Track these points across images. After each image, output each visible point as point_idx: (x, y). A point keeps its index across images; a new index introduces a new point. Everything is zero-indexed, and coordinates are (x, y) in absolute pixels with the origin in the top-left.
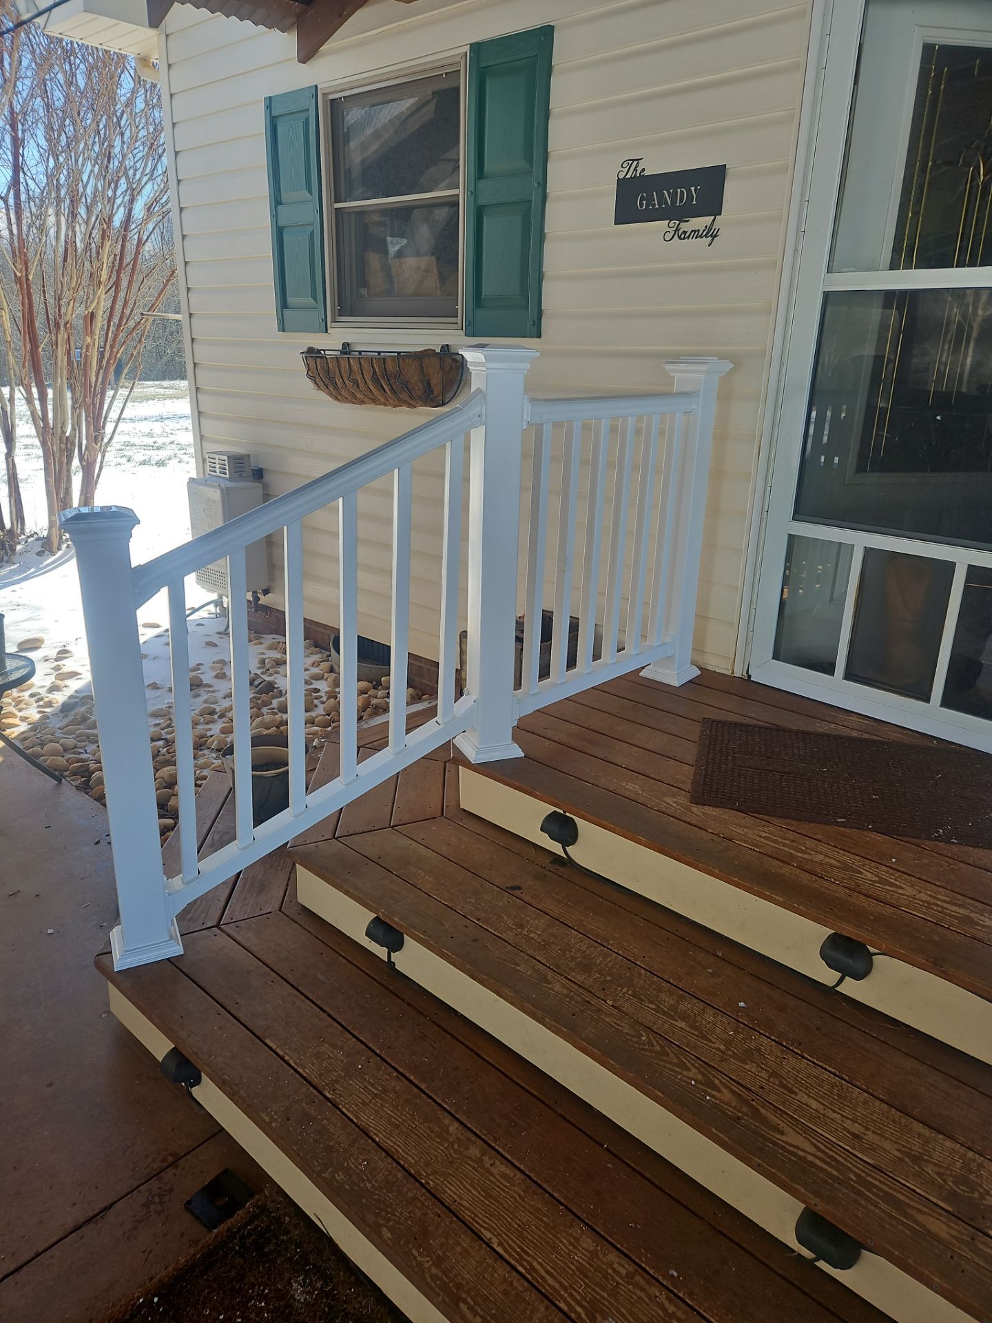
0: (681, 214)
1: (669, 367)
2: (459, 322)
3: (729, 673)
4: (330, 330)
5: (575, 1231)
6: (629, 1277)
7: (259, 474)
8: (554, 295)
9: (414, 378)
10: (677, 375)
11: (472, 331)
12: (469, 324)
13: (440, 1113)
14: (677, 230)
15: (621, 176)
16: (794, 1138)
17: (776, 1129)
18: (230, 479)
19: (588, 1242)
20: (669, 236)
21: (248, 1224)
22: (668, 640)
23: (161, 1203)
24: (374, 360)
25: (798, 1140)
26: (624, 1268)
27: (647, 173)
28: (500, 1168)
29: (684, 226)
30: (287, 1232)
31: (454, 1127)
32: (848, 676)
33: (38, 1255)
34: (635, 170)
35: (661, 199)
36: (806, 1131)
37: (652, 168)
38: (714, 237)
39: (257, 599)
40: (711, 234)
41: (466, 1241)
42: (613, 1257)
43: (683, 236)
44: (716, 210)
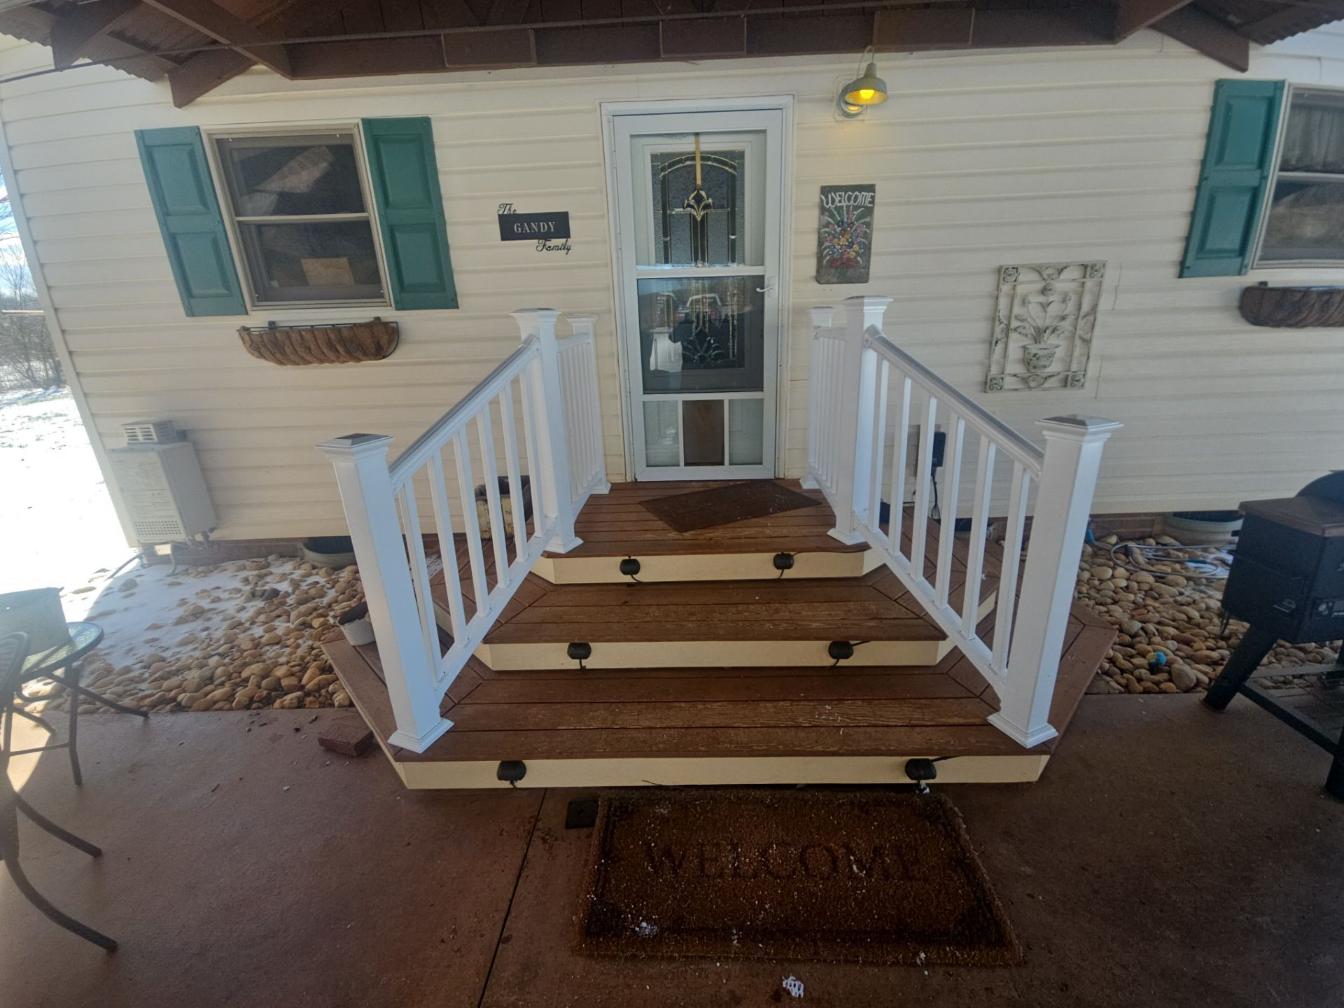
0: (546, 236)
1: (569, 320)
2: (388, 300)
3: (624, 481)
4: (250, 313)
5: (761, 705)
6: (792, 705)
7: (183, 435)
8: (463, 283)
9: (368, 342)
10: (574, 325)
11: (400, 306)
12: (396, 303)
13: (672, 704)
14: (544, 245)
15: (501, 213)
16: (814, 625)
17: (808, 625)
18: (161, 443)
19: (769, 705)
20: (540, 248)
21: (610, 808)
22: (597, 470)
23: (551, 836)
24: (329, 331)
25: (817, 624)
26: (788, 704)
27: (518, 212)
28: (715, 705)
29: (548, 244)
30: (631, 799)
31: (683, 705)
32: (687, 464)
33: (511, 901)
34: (509, 209)
35: (530, 228)
36: (816, 621)
37: (521, 210)
38: (569, 250)
39: (207, 537)
40: (567, 248)
41: (732, 731)
42: (781, 703)
43: (549, 249)
44: (567, 235)
